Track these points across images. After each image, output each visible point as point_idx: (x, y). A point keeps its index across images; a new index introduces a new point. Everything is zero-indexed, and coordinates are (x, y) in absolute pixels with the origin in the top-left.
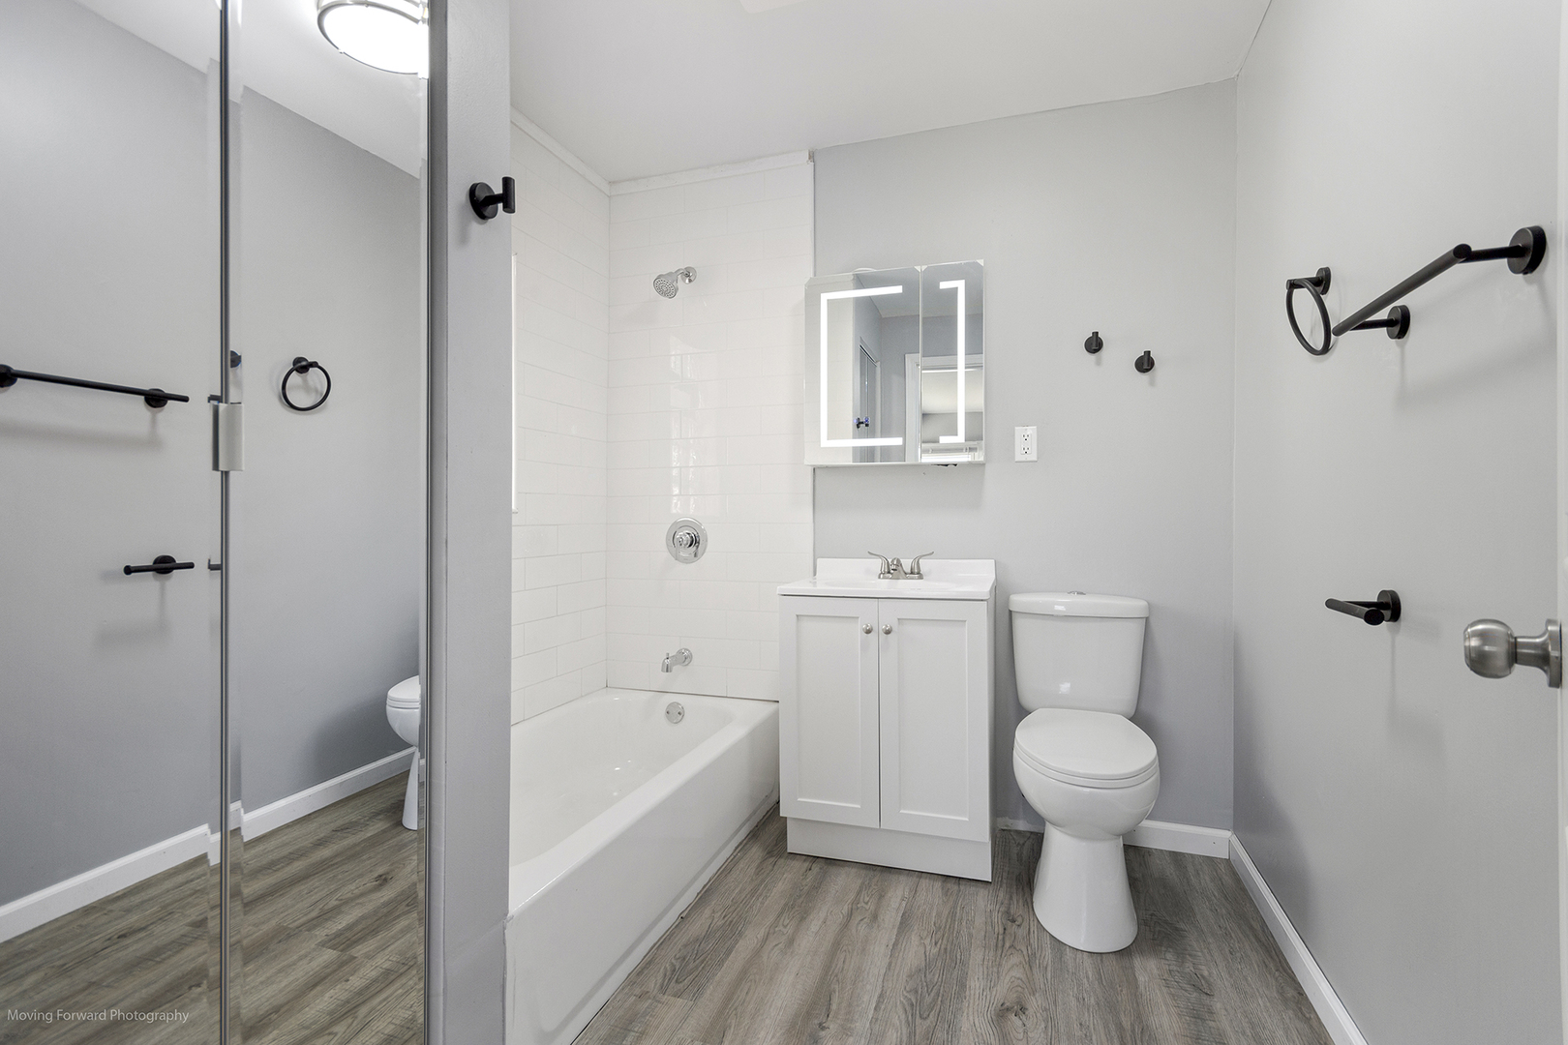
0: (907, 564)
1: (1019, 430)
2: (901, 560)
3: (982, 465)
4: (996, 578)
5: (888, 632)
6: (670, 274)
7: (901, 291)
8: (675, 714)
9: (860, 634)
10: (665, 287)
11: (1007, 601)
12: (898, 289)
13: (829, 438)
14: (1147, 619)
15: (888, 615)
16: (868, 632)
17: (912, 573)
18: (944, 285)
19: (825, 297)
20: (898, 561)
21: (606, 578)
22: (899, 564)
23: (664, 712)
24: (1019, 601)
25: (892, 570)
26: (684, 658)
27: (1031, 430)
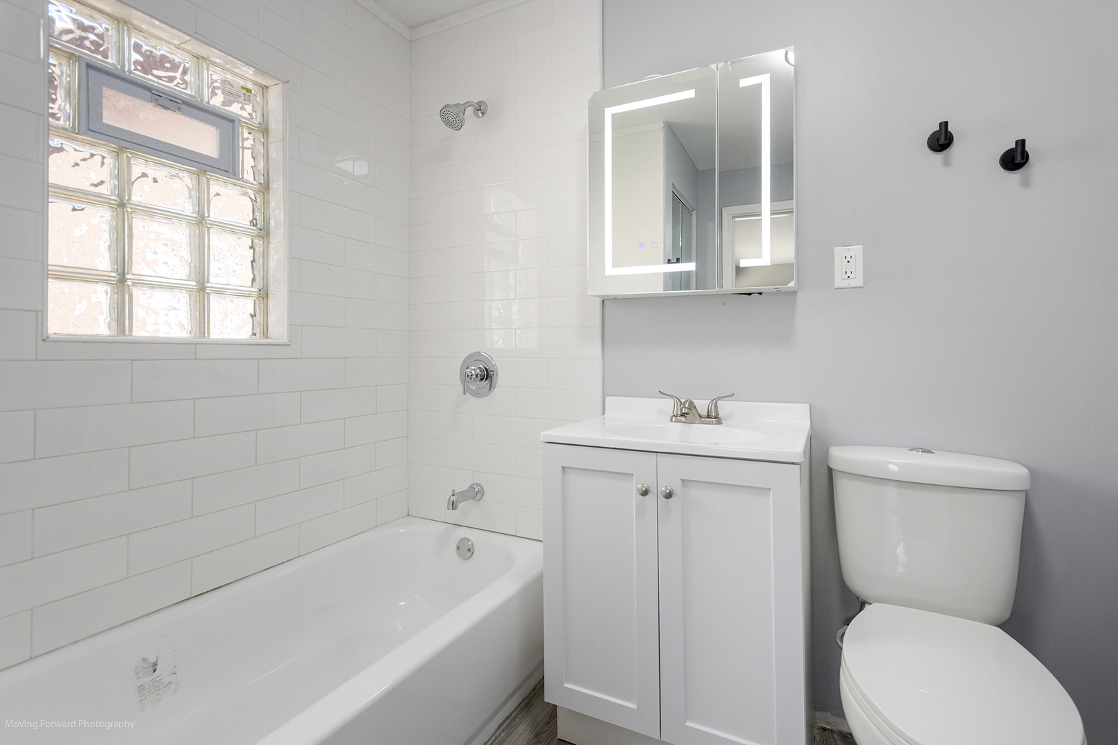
0: (702, 406)
1: (840, 252)
2: (696, 402)
3: (793, 293)
4: (812, 427)
5: (669, 496)
6: (457, 105)
7: (693, 96)
8: (465, 550)
9: (635, 496)
10: (452, 117)
11: (826, 455)
12: (690, 94)
13: (614, 266)
14: (1026, 492)
15: (669, 475)
16: (645, 493)
17: (708, 417)
18: (744, 83)
19: (609, 112)
20: (691, 403)
21: (407, 410)
22: (692, 406)
23: (455, 547)
24: (841, 456)
25: (686, 413)
26: (475, 493)
27: (857, 251)
